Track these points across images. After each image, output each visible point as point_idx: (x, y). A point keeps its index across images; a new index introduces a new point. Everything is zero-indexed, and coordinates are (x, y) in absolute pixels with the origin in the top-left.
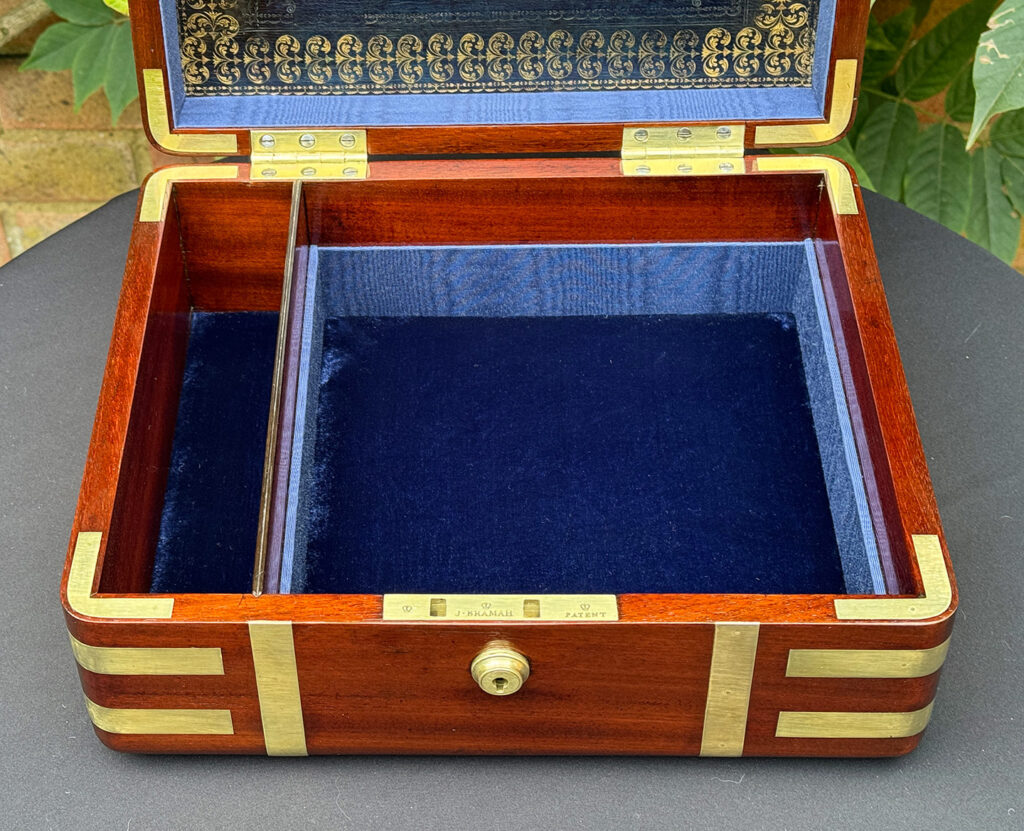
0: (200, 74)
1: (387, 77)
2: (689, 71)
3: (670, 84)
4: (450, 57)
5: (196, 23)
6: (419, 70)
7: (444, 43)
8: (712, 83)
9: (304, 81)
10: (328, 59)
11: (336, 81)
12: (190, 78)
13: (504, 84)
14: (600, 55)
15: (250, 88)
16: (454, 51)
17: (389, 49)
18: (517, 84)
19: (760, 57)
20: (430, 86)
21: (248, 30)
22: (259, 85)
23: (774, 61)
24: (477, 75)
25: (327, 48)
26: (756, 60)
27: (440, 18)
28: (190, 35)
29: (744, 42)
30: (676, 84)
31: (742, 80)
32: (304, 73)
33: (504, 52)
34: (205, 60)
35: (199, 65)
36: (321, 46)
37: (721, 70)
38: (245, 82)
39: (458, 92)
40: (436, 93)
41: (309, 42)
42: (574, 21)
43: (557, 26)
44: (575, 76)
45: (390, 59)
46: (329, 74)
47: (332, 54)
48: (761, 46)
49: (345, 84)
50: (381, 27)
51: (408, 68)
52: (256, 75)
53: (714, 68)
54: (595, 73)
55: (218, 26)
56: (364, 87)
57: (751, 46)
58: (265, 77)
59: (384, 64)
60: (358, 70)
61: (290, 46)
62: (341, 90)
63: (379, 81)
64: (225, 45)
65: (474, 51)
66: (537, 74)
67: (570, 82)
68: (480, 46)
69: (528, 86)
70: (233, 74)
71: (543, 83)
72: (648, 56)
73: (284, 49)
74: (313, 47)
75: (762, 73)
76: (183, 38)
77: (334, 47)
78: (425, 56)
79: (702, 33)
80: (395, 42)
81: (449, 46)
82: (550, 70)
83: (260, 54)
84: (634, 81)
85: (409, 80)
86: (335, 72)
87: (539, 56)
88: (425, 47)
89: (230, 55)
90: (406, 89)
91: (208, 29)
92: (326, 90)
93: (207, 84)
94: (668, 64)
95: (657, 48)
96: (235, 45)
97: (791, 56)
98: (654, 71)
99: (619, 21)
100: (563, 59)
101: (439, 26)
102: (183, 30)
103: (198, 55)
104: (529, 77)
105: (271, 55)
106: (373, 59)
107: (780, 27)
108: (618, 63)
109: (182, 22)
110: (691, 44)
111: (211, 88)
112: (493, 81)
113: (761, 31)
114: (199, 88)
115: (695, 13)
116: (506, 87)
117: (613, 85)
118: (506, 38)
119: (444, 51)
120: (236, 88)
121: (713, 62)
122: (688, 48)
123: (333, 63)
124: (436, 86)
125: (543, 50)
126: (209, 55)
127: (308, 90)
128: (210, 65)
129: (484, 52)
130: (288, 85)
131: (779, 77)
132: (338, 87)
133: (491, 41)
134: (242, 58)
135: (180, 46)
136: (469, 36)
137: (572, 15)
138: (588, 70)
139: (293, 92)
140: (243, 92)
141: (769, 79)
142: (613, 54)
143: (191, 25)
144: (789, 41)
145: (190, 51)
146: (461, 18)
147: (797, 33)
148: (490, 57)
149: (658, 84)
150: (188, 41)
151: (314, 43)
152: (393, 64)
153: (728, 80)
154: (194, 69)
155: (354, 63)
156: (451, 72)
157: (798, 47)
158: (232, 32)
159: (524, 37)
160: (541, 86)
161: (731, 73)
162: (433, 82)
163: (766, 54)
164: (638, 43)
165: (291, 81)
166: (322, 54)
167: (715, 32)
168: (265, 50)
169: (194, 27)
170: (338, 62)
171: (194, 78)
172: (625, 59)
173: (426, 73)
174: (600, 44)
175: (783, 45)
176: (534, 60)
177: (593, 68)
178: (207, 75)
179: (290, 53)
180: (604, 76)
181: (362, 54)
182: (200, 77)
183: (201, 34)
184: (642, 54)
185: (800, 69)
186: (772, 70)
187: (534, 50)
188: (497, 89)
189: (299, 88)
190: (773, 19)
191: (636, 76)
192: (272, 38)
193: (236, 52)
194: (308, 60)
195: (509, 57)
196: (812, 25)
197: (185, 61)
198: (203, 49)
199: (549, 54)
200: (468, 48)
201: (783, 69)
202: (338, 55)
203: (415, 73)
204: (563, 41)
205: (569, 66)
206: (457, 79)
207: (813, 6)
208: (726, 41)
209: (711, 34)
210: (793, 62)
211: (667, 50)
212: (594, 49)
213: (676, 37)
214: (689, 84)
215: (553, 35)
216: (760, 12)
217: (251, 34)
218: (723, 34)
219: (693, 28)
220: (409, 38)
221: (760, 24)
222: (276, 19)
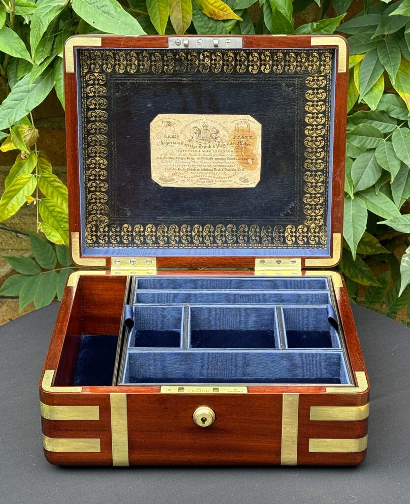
0: (92, 239)
1: (165, 241)
2: (280, 241)
3: (273, 246)
4: (189, 234)
5: (92, 219)
6: (177, 239)
7: (187, 228)
8: (289, 246)
9: (133, 242)
10: (142, 234)
11: (145, 242)
12: (88, 241)
13: (210, 245)
14: (246, 234)
15: (111, 245)
16: (191, 231)
17: (166, 230)
18: (215, 245)
19: (307, 236)
20: (181, 245)
21: (112, 222)
22: (115, 244)
23: (312, 238)
24: (200, 241)
25: (142, 229)
26: (305, 238)
27: (186, 218)
28: (89, 224)
29: (300, 231)
30: (275, 246)
31: (301, 245)
32: (133, 239)
33: (210, 232)
34: (95, 233)
35: (92, 235)
36: (140, 228)
37: (293, 241)
38: (109, 242)
39: (192, 248)
40: (184, 248)
41: (135, 227)
42: (236, 221)
43: (230, 222)
44: (237, 242)
45: (166, 234)
46: (142, 240)
47: (144, 232)
48: (307, 232)
49: (148, 244)
50: (163, 221)
51: (173, 238)
52: (114, 240)
53: (290, 240)
54: (245, 241)
55: (100, 220)
56: (156, 245)
57: (303, 232)
58: (117, 241)
59: (164, 236)
60: (154, 238)
61: (128, 228)
62: (146, 246)
63: (162, 243)
64: (102, 228)
65: (199, 232)
66: (222, 241)
67: (235, 245)
68: (201, 229)
69: (219, 246)
70: (105, 240)
71: (225, 245)
72: (264, 235)
73: (125, 230)
74: (136, 229)
75: (308, 243)
76: (87, 224)
77: (145, 229)
78: (180, 233)
79: (285, 226)
80: (168, 228)
81: (189, 229)
82: (227, 240)
83: (116, 231)
84: (260, 245)
85: (173, 243)
86: (145, 239)
87: (223, 234)
88: (180, 230)
89: (104, 232)
90: (172, 246)
91: (96, 221)
92: (141, 246)
93: (95, 243)
94: (272, 239)
95: (268, 232)
96: (106, 228)
97: (318, 236)
98: (267, 241)
99: (253, 221)
100: (232, 236)
101: (185, 221)
102: (87, 222)
103: (92, 231)
104: (219, 242)
105: (120, 232)
106: (159, 234)
107: (313, 225)
108: (253, 238)
109: (87, 218)
110: (281, 231)
111: (96, 245)
112: (206, 244)
113: (307, 226)
114: (91, 245)
115: (281, 219)
116: (211, 246)
117: (252, 246)
118: (211, 227)
119: (187, 231)
120: (106, 245)
121: (289, 238)
122: (279, 232)
123: (144, 236)
124: (184, 245)
125: (225, 232)
126: (96, 231)
127: (134, 246)
128: (96, 236)
129: (202, 232)
130: (126, 244)
131: (314, 245)
132: (145, 245)
133: (205, 228)
134: (109, 233)
135: (85, 228)
136: (196, 226)
137: (235, 218)
138: (242, 240)
139: (128, 247)
140: (108, 246)
141: (311, 245)
142: (252, 234)
144: (317, 230)
145: (89, 230)
146: (194, 218)
147: (320, 227)
148: (205, 234)
149: (269, 246)
150: (88, 226)
151: (137, 227)
152: (167, 236)
153: (295, 245)
154: (90, 237)
155: (152, 236)
156: (189, 240)
157: (320, 233)
158: (106, 222)
159: (217, 226)
160: (224, 246)
161: (296, 242)
162: (183, 243)
163: (309, 235)
164: (261, 230)
165: (127, 243)
166: (140, 232)
167: (289, 226)
168: (118, 230)
169: (91, 220)
170: (146, 235)
171: (89, 241)
172: (256, 236)
173: (180, 240)
174: (246, 230)
175: (315, 232)
176: (221, 236)
177: (244, 239)
178: (95, 239)
179: (128, 231)
180: (248, 242)
181: (155, 232)
182: (92, 241)
183: (94, 223)
184: (262, 234)
185: (322, 242)
186: (312, 242)
187: (221, 232)
188: (207, 247)
189: (130, 245)
190: (310, 222)
191: (260, 242)
192: (121, 225)
193: (106, 230)
194: (134, 234)
195: (212, 234)
196: (325, 224)
197: (87, 234)
198: (94, 229)
199: (227, 234)
200: (196, 230)
201: (316, 241)
202: (146, 232)
203: (175, 240)
204: (232, 228)
205: (235, 238)
206: (192, 242)
207: (325, 217)
208: (294, 230)
209: (288, 227)
210: (319, 239)
211: (272, 233)
212: (244, 232)
213: (275, 228)
214: (281, 246)
215: (228, 226)
216: (305, 219)
217: (112, 224)
218: (293, 227)
219: (281, 224)
220: (173, 226)
221: (306, 224)
222: (123, 218)
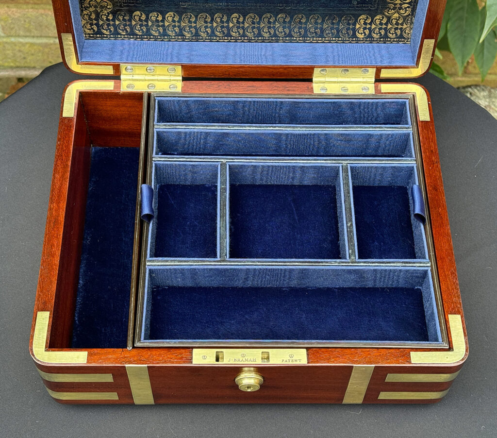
0: (92, 29)
1: (192, 33)
2: (349, 35)
4: (225, 25)
5: (89, 4)
6: (209, 30)
7: (223, 18)
8: (360, 41)
9: (148, 34)
10: (161, 24)
11: (165, 34)
12: (86, 30)
13: (253, 38)
14: (303, 26)
15: (119, 36)
16: (228, 22)
17: (193, 20)
18: (260, 38)
19: (385, 29)
20: (215, 38)
21: (117, 8)
22: (124, 35)
23: (392, 31)
24: (239, 34)
25: (160, 18)
26: (383, 30)
27: (220, 6)
28: (86, 9)
29: (378, 22)
30: (341, 40)
31: (375, 39)
32: (148, 30)
33: (253, 23)
35: (91, 24)
36: (157, 17)
37: (365, 34)
38: (116, 33)
39: (229, 42)
40: (218, 41)
41: (150, 15)
42: (291, 9)
43: (281, 11)
44: (290, 35)
45: (193, 25)
46: (161, 31)
47: (163, 21)
48: (386, 24)
49: (170, 36)
50: (189, 9)
51: (203, 29)
52: (123, 30)
53: (361, 34)
54: (300, 34)
55: (101, 6)
56: (180, 37)
57: (381, 24)
58: (127, 31)
59: (190, 27)
60: (177, 29)
61: (140, 17)
62: (167, 39)
63: (188, 35)
64: (105, 15)
65: (238, 22)
66: (270, 34)
67: (288, 38)
68: (241, 20)
69: (265, 40)
70: (110, 29)
71: (273, 38)
72: (328, 27)
73: (137, 18)
74: (152, 17)
75: (386, 36)
76: (82, 11)
77: (164, 18)
78: (212, 24)
79: (356, 17)
80: (196, 17)
81: (225, 19)
82: (277, 32)
83: (124, 20)
84: (320, 39)
85: (204, 35)
86: (164, 30)
87: (272, 26)
88: (212, 20)
89: (108, 20)
90: (202, 39)
91: (96, 7)
92: (160, 39)
93: (96, 34)
94: (338, 31)
95: (333, 23)
96: (110, 15)
97: (401, 29)
98: (330, 34)
99: (314, 10)
100: (284, 27)
101: (220, 9)
102: (82, 7)
103: (90, 19)
104: (266, 35)
105: (130, 20)
106: (184, 24)
107: (396, 15)
108: (312, 30)
109: (81, 3)
110: (350, 22)
111: (98, 36)
112: (247, 37)
113: (387, 17)
114: (92, 35)
115: (353, 7)
116: (254, 40)
117: (310, 40)
118: (255, 17)
119: (222, 22)
120: (112, 36)
121: (361, 31)
122: (349, 24)
123: (163, 26)
124: (218, 38)
125: (274, 23)
126: (97, 19)
127: (150, 38)
128: (97, 25)
129: (243, 23)
130: (139, 35)
131: (394, 39)
132: (166, 37)
133: (247, 17)
134: (115, 22)
135: (81, 15)
136: (235, 15)
137: (289, 6)
138: (297, 33)
139: (142, 39)
140: (116, 38)
141: (389, 39)
142: (310, 26)
143: (86, 5)
144: (400, 22)
145: (86, 17)
146: (231, 6)
147: (405, 18)
148: (246, 25)
149: (332, 40)
150: (85, 12)
151: (153, 16)
152: (195, 27)
153: (368, 39)
154: (89, 26)
155: (175, 26)
156: (226, 32)
157: (405, 25)
158: (109, 9)
159: (264, 16)
160: (272, 40)
161: (370, 36)
162: (216, 36)
163: (389, 27)
164: (323, 21)
165: (141, 34)
166: (157, 21)
167: (363, 17)
168: (127, 18)
169: (88, 6)
170: (166, 25)
171: (89, 31)
172: (316, 28)
173: (213, 32)
174: (304, 21)
175: (397, 24)
176: (269, 28)
177: (300, 32)
178: (96, 29)
179: (140, 20)
180: (305, 36)
182: (92, 30)
183: (91, 9)
184: (325, 26)
185: (405, 35)
186: (391, 35)
187: (269, 22)
188: (250, 41)
189: (145, 37)
190: (393, 11)
191: (321, 36)
192: (131, 12)
193: (111, 18)
194: (150, 24)
195: (256, 25)
196: (412, 15)
197: (84, 22)
198: (93, 16)
199: (277, 25)
200: (235, 20)
201: (396, 35)
202: (166, 22)
203: (207, 32)
204: (284, 19)
205: (287, 31)
206: (229, 35)
207: (414, 5)
208: (369, 21)
209: (361, 17)
210: (402, 32)
211: (338, 24)
212: (300, 22)
213: (343, 19)
214: (348, 41)
215: (280, 16)
216: (386, 8)
217: (118, 10)
218: (367, 18)
219: (352, 14)
220: (204, 15)
221: (386, 14)
222: (133, 3)
